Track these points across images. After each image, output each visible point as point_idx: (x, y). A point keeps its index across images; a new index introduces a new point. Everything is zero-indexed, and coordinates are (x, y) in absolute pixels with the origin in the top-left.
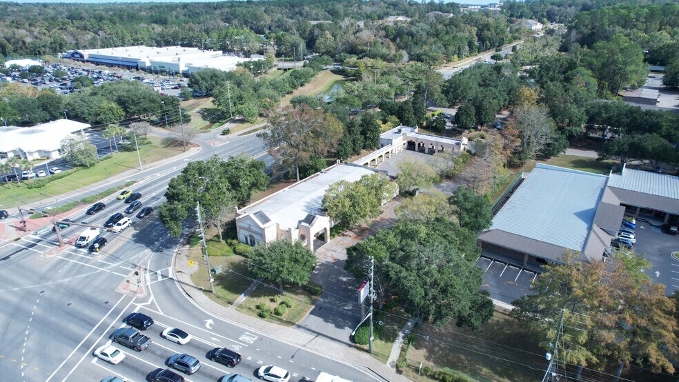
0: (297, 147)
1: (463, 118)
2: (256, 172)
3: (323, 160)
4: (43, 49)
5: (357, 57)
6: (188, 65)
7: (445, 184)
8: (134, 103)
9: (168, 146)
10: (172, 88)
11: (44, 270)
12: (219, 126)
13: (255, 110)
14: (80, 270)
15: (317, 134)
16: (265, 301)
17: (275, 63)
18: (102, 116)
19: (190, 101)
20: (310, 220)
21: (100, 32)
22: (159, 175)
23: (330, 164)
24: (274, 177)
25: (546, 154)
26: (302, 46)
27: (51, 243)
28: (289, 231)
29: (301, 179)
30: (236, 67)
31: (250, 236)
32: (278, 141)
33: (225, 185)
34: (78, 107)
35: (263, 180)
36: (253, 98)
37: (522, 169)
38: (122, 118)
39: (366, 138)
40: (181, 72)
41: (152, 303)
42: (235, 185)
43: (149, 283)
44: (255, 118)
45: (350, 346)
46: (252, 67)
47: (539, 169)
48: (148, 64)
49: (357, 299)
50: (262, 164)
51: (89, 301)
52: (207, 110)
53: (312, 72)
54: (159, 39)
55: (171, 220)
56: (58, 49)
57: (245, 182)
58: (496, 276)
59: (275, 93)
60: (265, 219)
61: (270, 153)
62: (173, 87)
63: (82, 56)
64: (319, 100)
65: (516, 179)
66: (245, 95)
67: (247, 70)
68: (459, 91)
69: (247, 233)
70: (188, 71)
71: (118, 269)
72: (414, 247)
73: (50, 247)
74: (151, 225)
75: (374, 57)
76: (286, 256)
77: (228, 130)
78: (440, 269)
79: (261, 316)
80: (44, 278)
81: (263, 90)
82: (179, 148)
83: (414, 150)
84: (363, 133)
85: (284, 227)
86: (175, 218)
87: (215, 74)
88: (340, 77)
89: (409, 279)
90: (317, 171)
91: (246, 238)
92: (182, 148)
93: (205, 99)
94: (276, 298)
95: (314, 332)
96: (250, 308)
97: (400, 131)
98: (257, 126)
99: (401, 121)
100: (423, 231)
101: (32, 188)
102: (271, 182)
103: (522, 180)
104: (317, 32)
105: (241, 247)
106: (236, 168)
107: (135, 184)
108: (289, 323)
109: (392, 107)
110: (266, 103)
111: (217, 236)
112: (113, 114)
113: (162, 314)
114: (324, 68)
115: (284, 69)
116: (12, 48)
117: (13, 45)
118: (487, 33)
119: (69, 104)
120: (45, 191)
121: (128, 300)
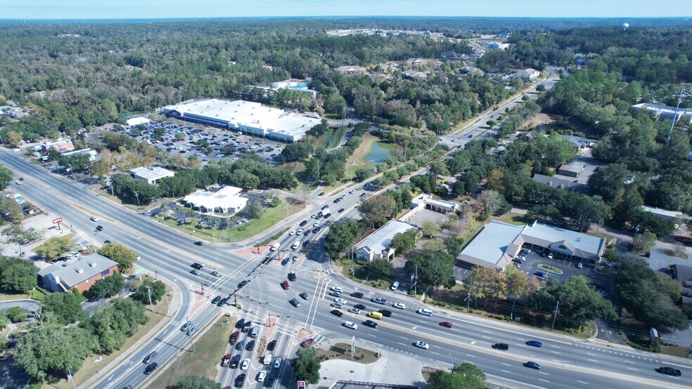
1: (457, 190)
4: (146, 106)
5: (389, 122)
6: (268, 130)
7: (444, 231)
8: (265, 175)
9: (291, 204)
16: (374, 282)
18: (248, 183)
19: (284, 165)
20: (387, 250)
21: (180, 87)
25: (498, 213)
28: (379, 255)
30: (306, 134)
31: (363, 257)
34: (231, 177)
37: (485, 222)
38: (259, 184)
39: (405, 204)
40: (265, 135)
44: (334, 183)
45: (407, 296)
46: (316, 134)
48: (237, 126)
49: (410, 279)
58: (462, 273)
60: (369, 250)
63: (178, 113)
65: (482, 227)
69: (361, 255)
70: (270, 134)
72: (430, 262)
73: (275, 261)
76: (383, 264)
77: (322, 192)
78: (438, 269)
79: (374, 287)
83: (430, 209)
84: (403, 200)
85: (377, 253)
88: (376, 139)
89: (428, 272)
91: (361, 258)
92: (302, 206)
94: (378, 280)
96: (369, 284)
97: (422, 197)
98: (337, 189)
99: (423, 191)
100: (433, 256)
101: (241, 230)
103: (484, 228)
105: (358, 261)
109: (417, 180)
112: (254, 182)
113: (337, 285)
115: (334, 128)
116: (123, 105)
117: (124, 103)
118: (488, 95)
119: (222, 173)
120: (249, 232)
121: (321, 281)
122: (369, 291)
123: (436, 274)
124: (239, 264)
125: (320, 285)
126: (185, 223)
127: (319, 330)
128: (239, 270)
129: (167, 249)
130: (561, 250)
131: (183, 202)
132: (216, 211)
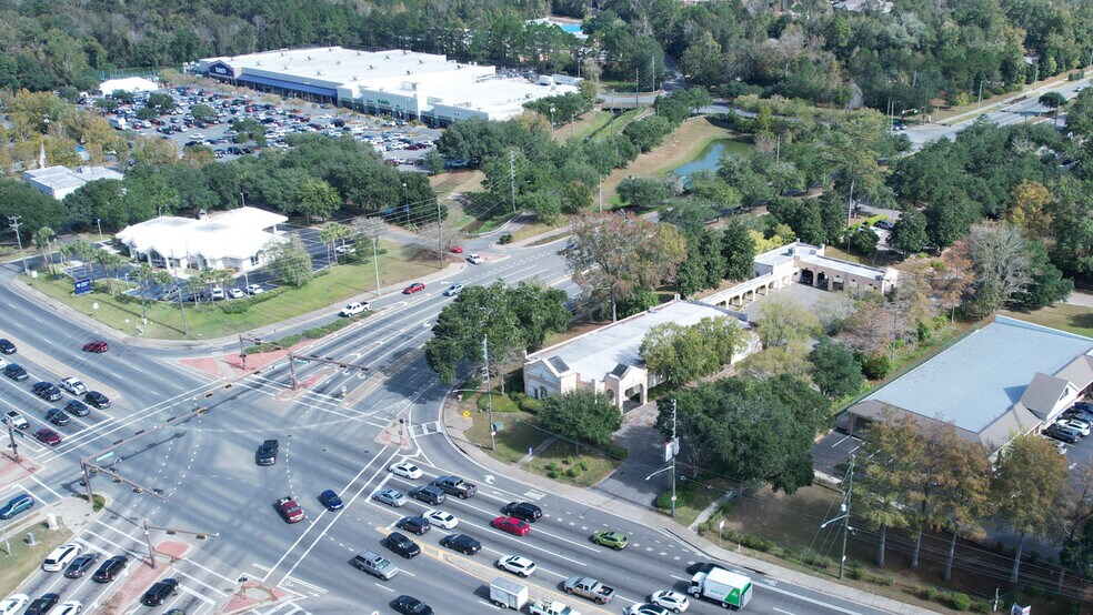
0: (614, 273)
1: (904, 234)
2: (554, 305)
3: (655, 294)
4: (159, 55)
5: (762, 90)
6: (432, 101)
8: (356, 183)
9: (413, 259)
10: (406, 148)
11: (283, 413)
12: (492, 226)
13: (556, 202)
14: (326, 417)
15: (645, 255)
16: (558, 463)
17: (599, 96)
18: (305, 204)
19: (439, 176)
20: (620, 371)
21: (256, 17)
22: (406, 304)
23: (665, 299)
24: (580, 316)
26: (656, 61)
27: (282, 384)
28: (592, 383)
29: (618, 319)
30: (523, 110)
31: (542, 388)
32: (588, 262)
33: (512, 320)
34: (267, 187)
35: (562, 317)
36: (552, 181)
38: (337, 208)
39: (730, 262)
40: (419, 114)
41: (421, 456)
42: (525, 321)
43: (413, 436)
44: (553, 217)
45: (651, 510)
46: (552, 110)
47: (997, 325)
48: (356, 95)
50: (562, 295)
51: (347, 449)
52: (470, 195)
53: (667, 124)
54: (365, 29)
55: (442, 360)
56: (184, 54)
57: (538, 317)
59: (592, 170)
60: (562, 367)
61: (575, 278)
62: (407, 145)
63: (230, 71)
64: (669, 187)
66: (539, 173)
67: (543, 117)
68: (921, 182)
69: (537, 385)
70: (432, 113)
71: (372, 419)
73: (281, 390)
74: (405, 371)
75: (791, 94)
76: (585, 407)
77: (510, 236)
79: (552, 476)
80: (285, 422)
81: (571, 163)
82: (431, 263)
83: (811, 284)
84: (726, 253)
85: (586, 378)
86: (447, 359)
87: (486, 130)
88: (723, 133)
90: (643, 309)
91: (536, 391)
92: (438, 264)
93: (467, 173)
94: (570, 459)
95: (611, 494)
96: (537, 468)
97: (791, 252)
98: (557, 231)
99: (798, 235)
101: (230, 313)
102: (575, 324)
104: (689, 27)
105: (529, 403)
106: (528, 298)
107: (373, 315)
108: (584, 484)
109: (787, 209)
110: (575, 190)
111: (499, 388)
112: (323, 200)
113: (433, 466)
114: (695, 111)
115: (615, 110)
116: (106, 53)
117: (108, 48)
118: (1055, 39)
119: (248, 180)
120: (249, 318)
121: (390, 451)
122: (528, 489)
123: (746, 438)
124: (170, 392)
125: (379, 462)
127: (304, 590)
128: (160, 407)
131: (118, 244)
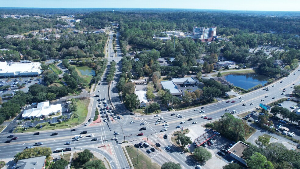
6: (18, 72)
31: (143, 106)
40: (15, 76)
60: (145, 102)
70: (19, 75)
73: (111, 122)
124: (100, 129)
126: (42, 126)
128: (103, 131)
129: (53, 140)
130: (188, 83)
132: (50, 115)
